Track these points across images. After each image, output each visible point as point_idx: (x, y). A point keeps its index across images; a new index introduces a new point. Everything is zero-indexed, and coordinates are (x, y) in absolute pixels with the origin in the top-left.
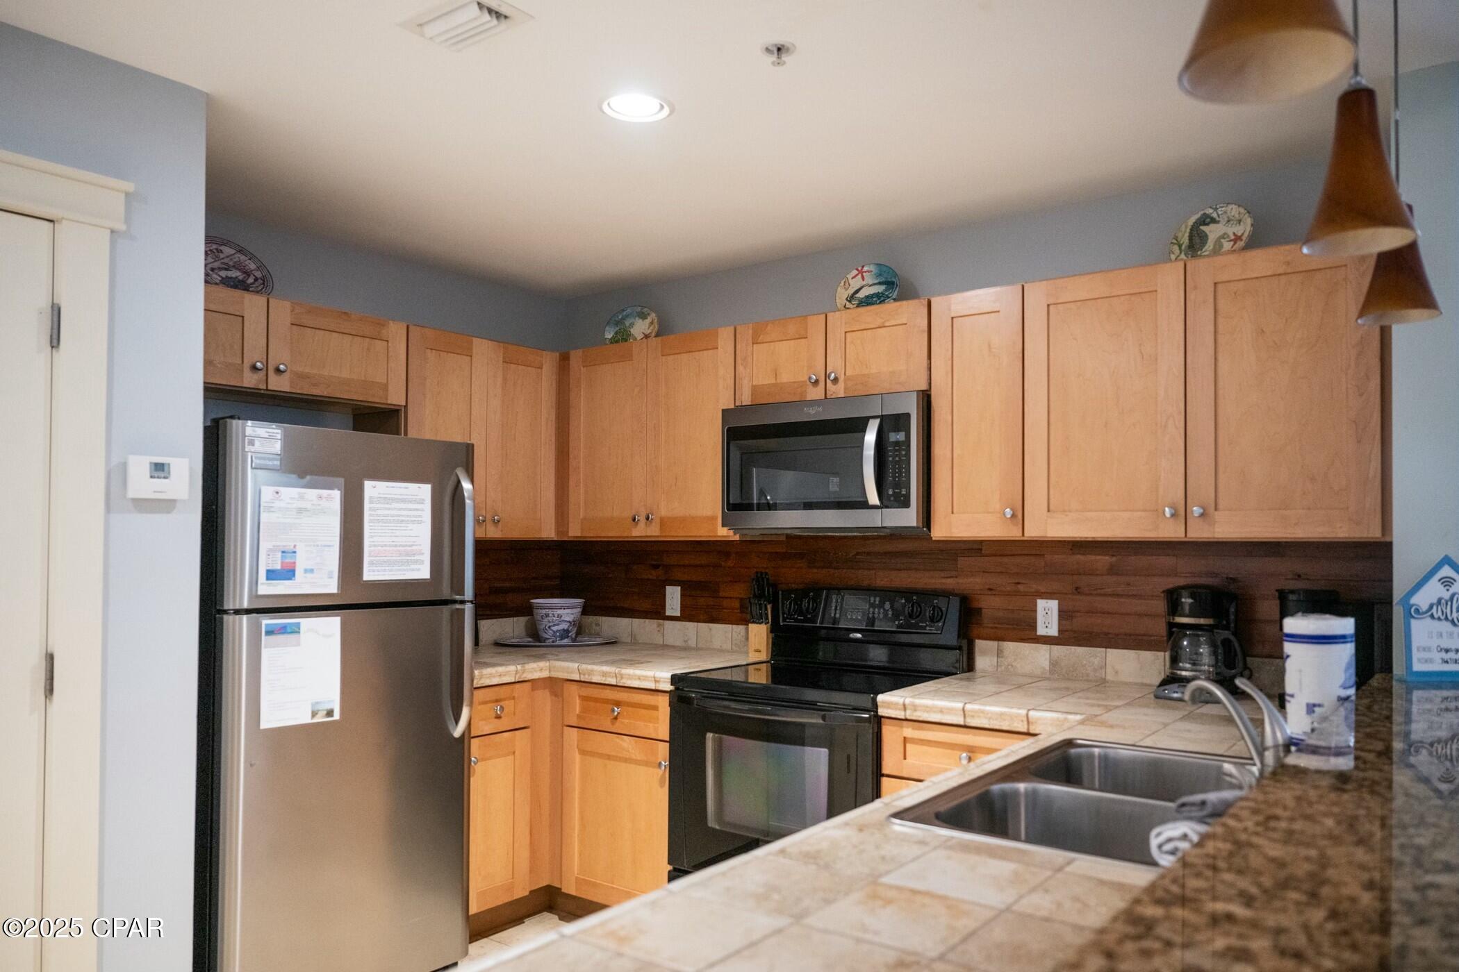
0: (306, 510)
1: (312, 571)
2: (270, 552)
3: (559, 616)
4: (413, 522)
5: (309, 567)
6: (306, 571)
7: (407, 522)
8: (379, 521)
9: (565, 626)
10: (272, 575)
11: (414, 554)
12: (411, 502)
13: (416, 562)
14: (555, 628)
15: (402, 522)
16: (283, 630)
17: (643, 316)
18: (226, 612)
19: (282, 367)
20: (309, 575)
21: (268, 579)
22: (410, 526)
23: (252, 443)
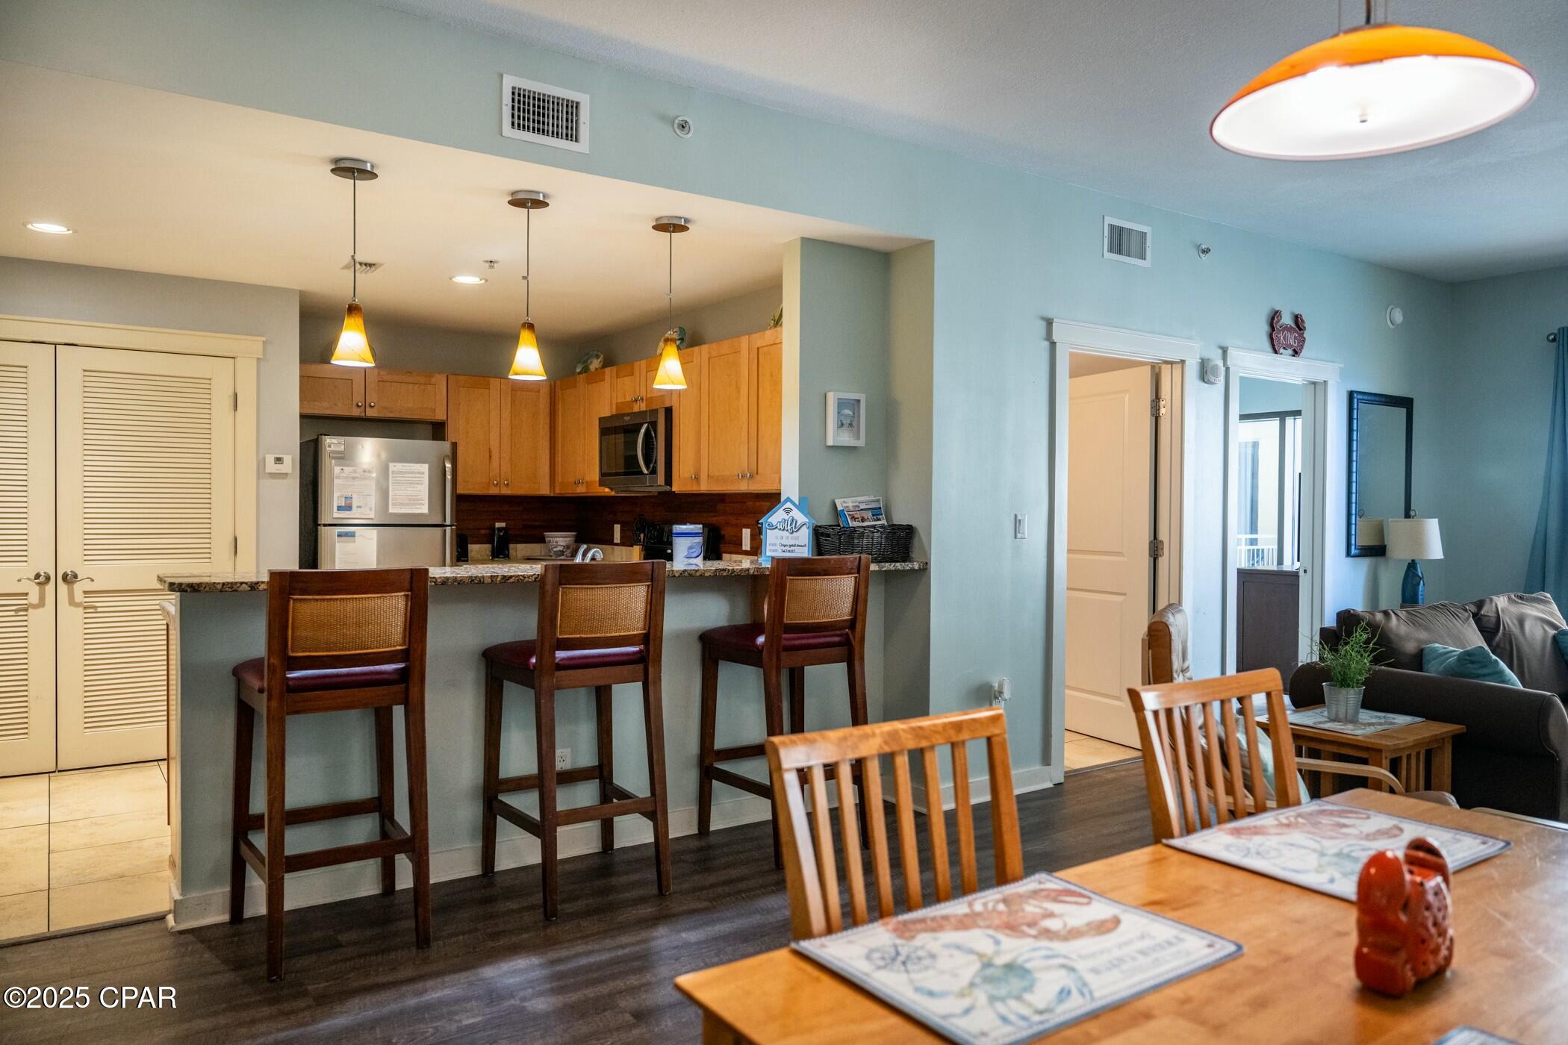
0: (357, 477)
1: (360, 507)
2: (339, 497)
3: (557, 542)
4: (417, 484)
5: (359, 505)
6: (358, 507)
7: (414, 484)
8: (397, 483)
9: (561, 548)
10: (340, 508)
11: (419, 500)
12: (416, 473)
13: (420, 504)
14: (555, 550)
15: (411, 483)
16: (346, 534)
17: (597, 357)
18: (320, 525)
19: (372, 404)
20: (359, 509)
21: (338, 510)
22: (416, 486)
23: (330, 446)
